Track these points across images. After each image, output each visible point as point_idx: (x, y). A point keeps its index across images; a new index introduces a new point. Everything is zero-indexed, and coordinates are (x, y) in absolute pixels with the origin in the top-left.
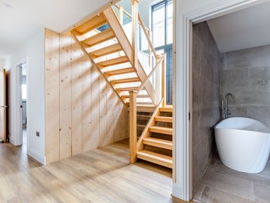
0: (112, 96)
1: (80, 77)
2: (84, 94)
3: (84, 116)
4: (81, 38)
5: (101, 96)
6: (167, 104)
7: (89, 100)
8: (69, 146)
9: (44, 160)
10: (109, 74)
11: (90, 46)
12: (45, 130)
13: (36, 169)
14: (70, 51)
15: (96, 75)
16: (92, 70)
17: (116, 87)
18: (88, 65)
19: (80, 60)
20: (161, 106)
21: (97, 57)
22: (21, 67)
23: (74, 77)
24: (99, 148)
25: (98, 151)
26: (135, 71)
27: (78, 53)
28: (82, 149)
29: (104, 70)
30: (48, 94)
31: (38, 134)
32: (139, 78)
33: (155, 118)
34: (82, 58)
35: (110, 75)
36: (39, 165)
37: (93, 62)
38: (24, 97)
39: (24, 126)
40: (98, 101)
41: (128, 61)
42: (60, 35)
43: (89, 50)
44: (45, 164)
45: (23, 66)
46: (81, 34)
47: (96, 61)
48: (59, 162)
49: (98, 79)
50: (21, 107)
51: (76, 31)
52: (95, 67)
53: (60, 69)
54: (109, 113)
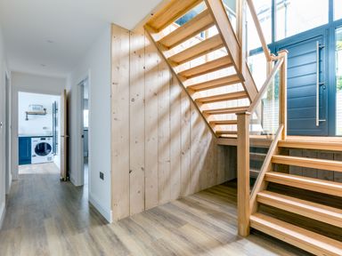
0: (197, 122)
1: (155, 94)
2: (160, 120)
3: (161, 152)
4: (157, 37)
5: (183, 122)
6: (288, 134)
7: (167, 127)
8: (141, 195)
9: (110, 215)
10: (194, 89)
11: (169, 48)
12: (111, 172)
13: (99, 229)
14: (142, 55)
15: (177, 90)
16: (171, 82)
17: (203, 108)
18: (166, 75)
19: (156, 69)
20: (279, 138)
21: (178, 64)
22: (83, 86)
23: (148, 93)
24: (181, 199)
25: (179, 204)
26: (242, 80)
27: (154, 60)
28: (159, 199)
29: (187, 83)
30: (115, 119)
31: (102, 176)
32: (246, 91)
33: (272, 159)
34: (158, 66)
35: (195, 91)
36: (104, 222)
37: (172, 71)
38: (86, 124)
39: (86, 160)
40: (179, 129)
41: (232, 63)
42: (130, 33)
43: (168, 54)
44: (111, 221)
45: (85, 84)
46: (157, 30)
47: (177, 70)
48: (128, 219)
49: (180, 97)
50: (83, 136)
51: (151, 27)
52: (175, 79)
53: (130, 83)
54: (194, 148)
